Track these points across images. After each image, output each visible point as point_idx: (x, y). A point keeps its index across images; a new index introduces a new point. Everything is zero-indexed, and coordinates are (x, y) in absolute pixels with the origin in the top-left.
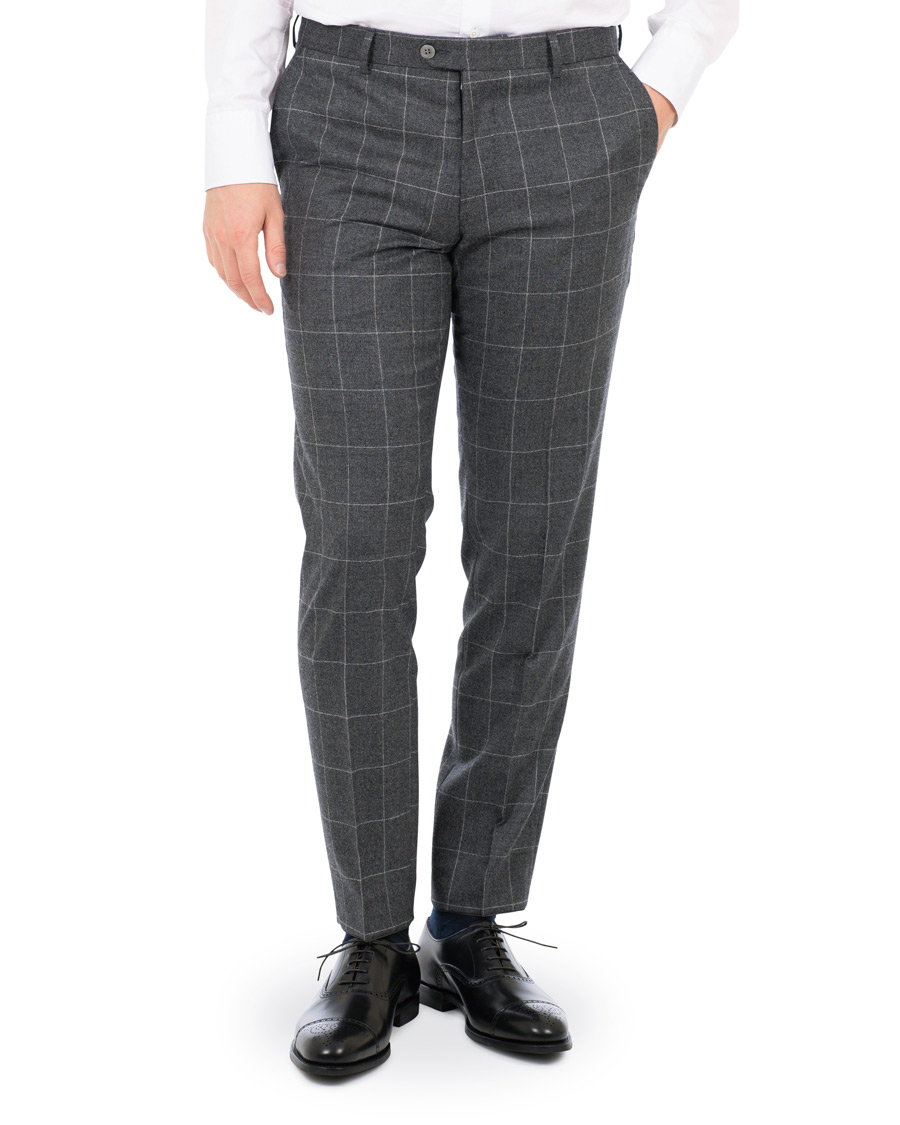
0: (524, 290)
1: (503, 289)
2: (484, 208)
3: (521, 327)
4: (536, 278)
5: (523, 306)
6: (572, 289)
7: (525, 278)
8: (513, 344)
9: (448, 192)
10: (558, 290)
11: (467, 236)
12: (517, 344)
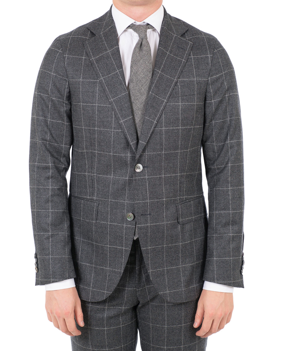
0: (165, 325)
1: (157, 324)
2: (146, 292)
3: (164, 339)
4: (169, 320)
5: (165, 331)
6: (184, 323)
7: (165, 320)
8: (162, 346)
9: (131, 288)
10: (178, 324)
11: (141, 302)
12: (164, 346)
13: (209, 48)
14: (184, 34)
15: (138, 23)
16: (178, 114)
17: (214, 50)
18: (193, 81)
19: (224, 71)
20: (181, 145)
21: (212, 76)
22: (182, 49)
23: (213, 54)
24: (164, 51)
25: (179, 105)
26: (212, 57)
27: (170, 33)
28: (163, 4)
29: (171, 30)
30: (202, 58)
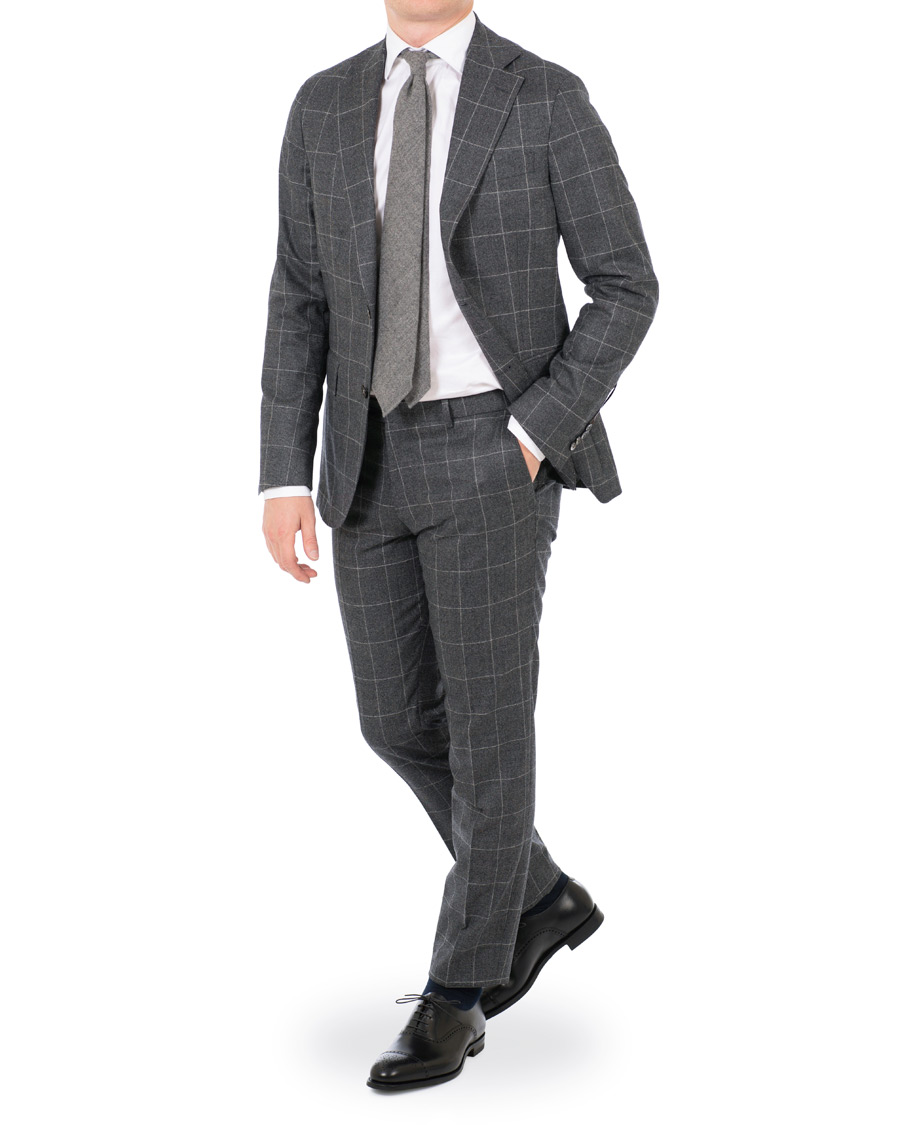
13: (549, 89)
14: (511, 63)
15: (413, 49)
16: (497, 211)
17: (558, 92)
18: (519, 151)
19: (579, 129)
20: (510, 261)
21: (555, 138)
22: (503, 91)
23: (555, 99)
24: (468, 103)
25: (496, 195)
26: (553, 105)
27: (483, 68)
28: (474, 9)
29: (486, 60)
30: (535, 107)
